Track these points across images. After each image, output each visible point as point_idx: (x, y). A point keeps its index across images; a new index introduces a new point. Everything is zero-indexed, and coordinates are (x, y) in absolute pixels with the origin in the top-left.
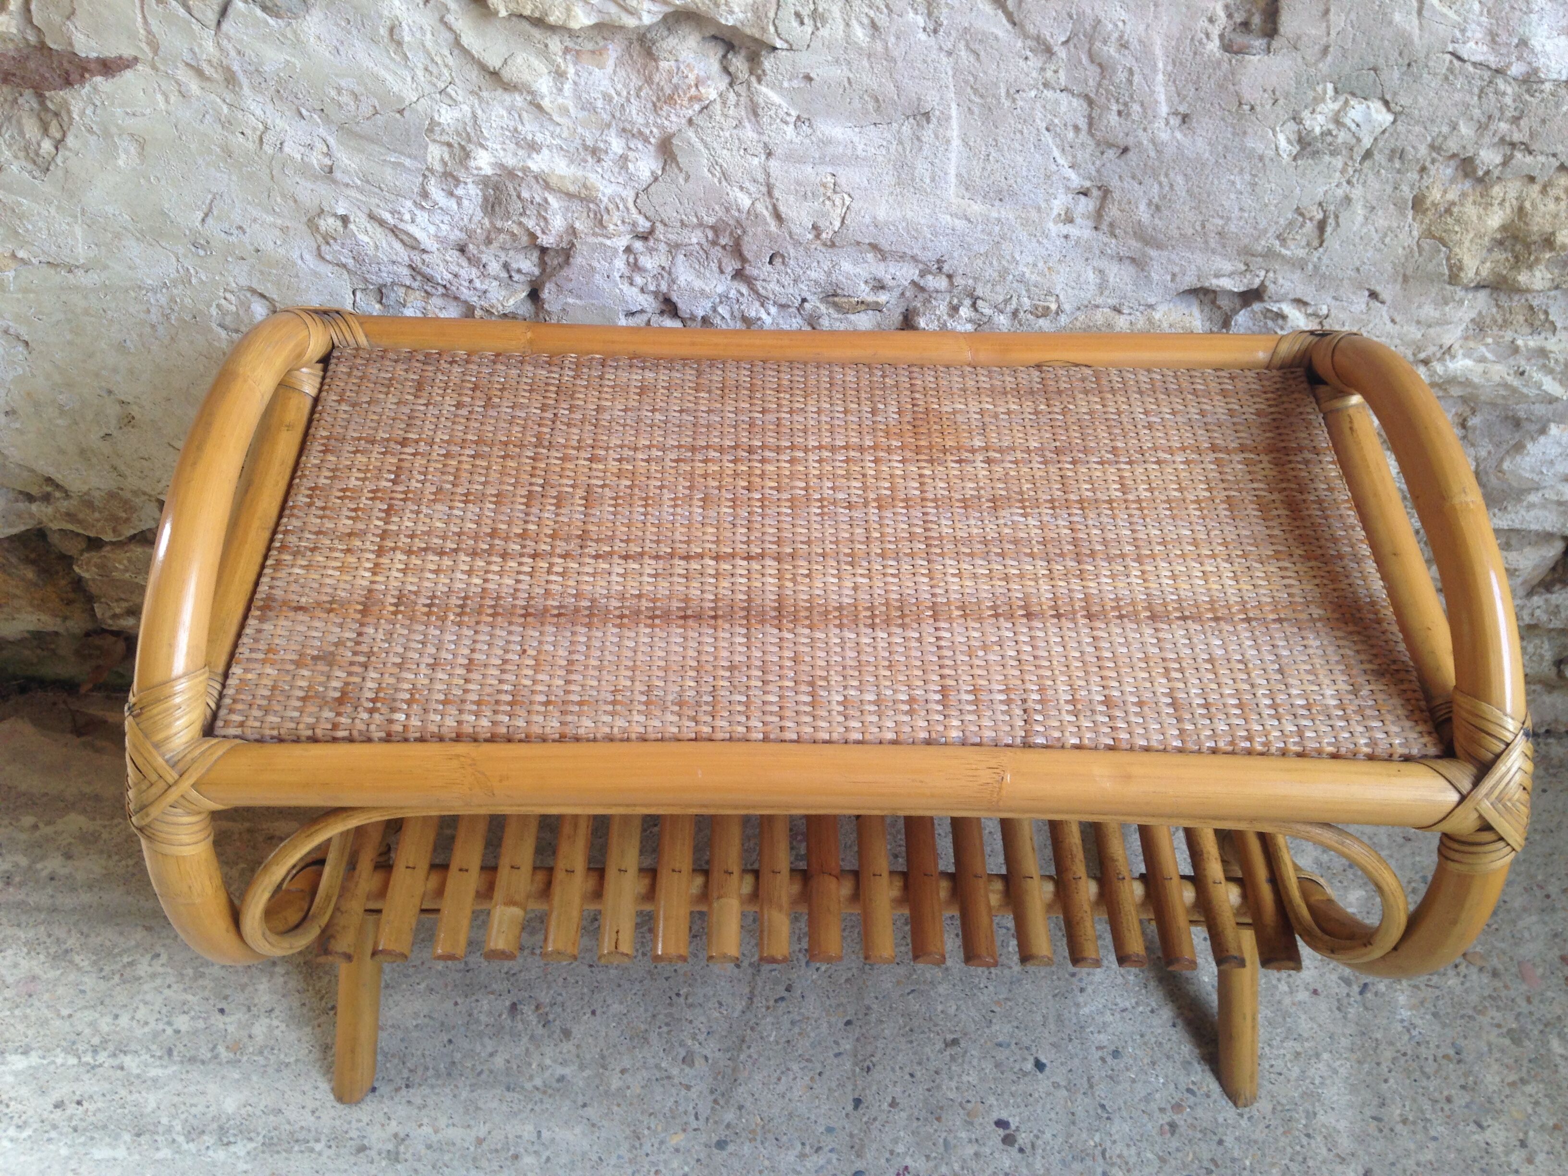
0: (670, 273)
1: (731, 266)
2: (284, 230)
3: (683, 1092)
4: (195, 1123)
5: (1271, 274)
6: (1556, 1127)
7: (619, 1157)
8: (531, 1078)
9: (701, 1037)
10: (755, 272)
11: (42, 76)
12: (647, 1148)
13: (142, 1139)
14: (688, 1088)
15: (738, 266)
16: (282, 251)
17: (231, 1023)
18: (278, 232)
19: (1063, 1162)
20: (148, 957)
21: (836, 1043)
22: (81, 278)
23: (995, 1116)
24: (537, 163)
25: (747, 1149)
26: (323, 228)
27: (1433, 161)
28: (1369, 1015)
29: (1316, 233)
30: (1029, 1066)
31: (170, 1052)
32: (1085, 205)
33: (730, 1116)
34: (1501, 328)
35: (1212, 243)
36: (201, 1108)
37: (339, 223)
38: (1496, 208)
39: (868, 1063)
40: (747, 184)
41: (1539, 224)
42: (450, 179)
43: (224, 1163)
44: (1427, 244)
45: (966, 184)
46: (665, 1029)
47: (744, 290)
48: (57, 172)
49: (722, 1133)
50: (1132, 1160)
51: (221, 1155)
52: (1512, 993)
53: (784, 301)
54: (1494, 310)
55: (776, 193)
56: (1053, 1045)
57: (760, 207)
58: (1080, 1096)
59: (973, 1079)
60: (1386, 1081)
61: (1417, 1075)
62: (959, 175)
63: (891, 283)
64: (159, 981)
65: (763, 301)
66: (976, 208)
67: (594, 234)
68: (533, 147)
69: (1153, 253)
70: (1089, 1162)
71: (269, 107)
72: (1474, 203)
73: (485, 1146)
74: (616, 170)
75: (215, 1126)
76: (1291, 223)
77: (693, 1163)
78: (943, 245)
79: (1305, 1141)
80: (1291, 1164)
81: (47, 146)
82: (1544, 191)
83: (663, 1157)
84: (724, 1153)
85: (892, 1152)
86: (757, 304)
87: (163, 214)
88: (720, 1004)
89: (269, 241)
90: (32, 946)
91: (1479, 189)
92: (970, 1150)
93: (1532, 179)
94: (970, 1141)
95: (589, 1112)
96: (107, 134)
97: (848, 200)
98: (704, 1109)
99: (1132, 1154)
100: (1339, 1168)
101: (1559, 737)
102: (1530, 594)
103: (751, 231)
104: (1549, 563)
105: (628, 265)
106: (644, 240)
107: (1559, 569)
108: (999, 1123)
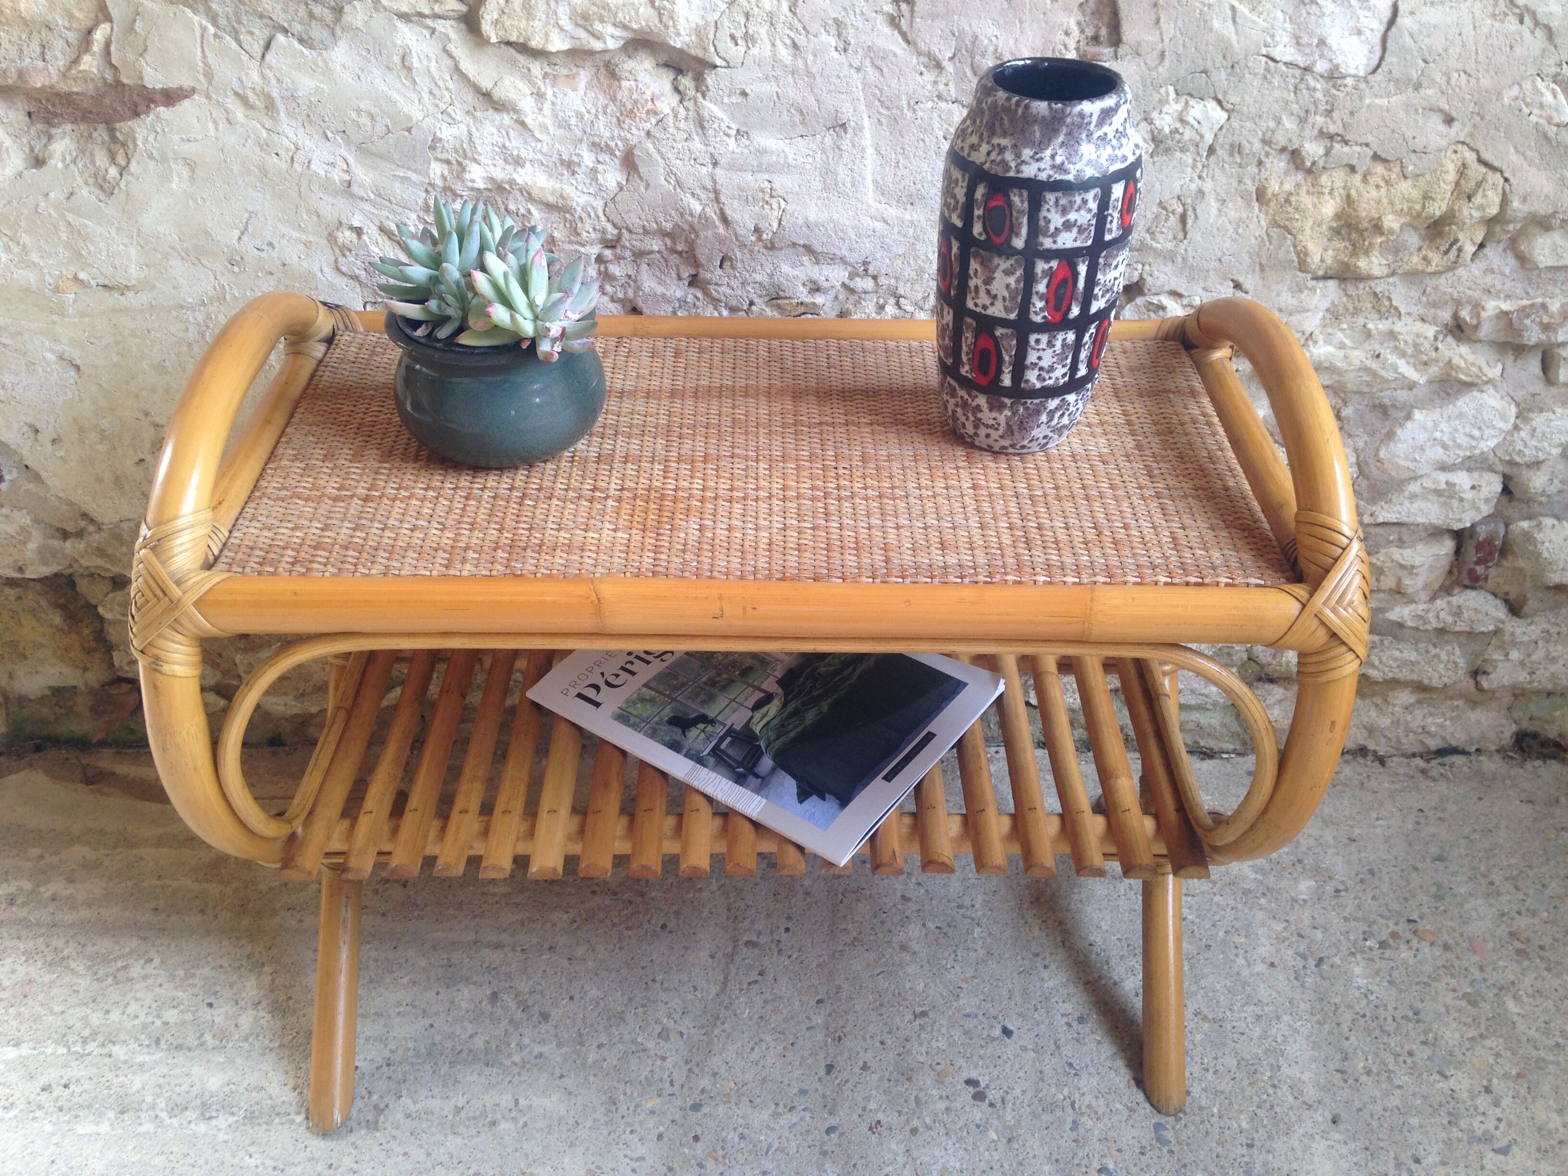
0: (635, 281)
1: (686, 273)
2: (307, 245)
3: (659, 1062)
4: (179, 1100)
5: (1147, 267)
6: (1519, 1075)
7: (595, 1120)
8: (510, 1055)
9: (677, 1017)
10: (708, 276)
11: (115, 110)
12: (623, 1110)
13: (126, 1117)
14: (664, 1059)
15: (693, 272)
16: (305, 264)
17: (218, 1016)
18: (302, 247)
19: (1034, 1114)
20: (142, 961)
21: (808, 1018)
22: (132, 300)
23: (965, 1076)
24: (523, 176)
25: (721, 1110)
26: (340, 240)
27: (1267, 155)
28: (1326, 983)
29: (1180, 226)
30: (997, 1032)
31: (158, 1041)
33: (704, 1082)
34: (1353, 315)
36: (185, 1087)
37: (354, 236)
38: (1327, 197)
39: (839, 1033)
40: (698, 191)
41: (1366, 210)
42: (449, 192)
43: (205, 1135)
44: (1275, 232)
45: (881, 190)
46: (641, 1010)
47: (700, 295)
48: (119, 195)
49: (696, 1097)
50: (1101, 1110)
51: (203, 1127)
52: (1465, 963)
53: (734, 303)
54: (1345, 299)
55: (723, 199)
56: (1020, 1015)
57: (709, 211)
58: (1047, 1057)
59: (942, 1044)
60: (1347, 1039)
61: (1377, 1033)
62: (875, 181)
63: (825, 284)
64: (150, 982)
65: (715, 302)
66: (892, 212)
67: (570, 242)
68: (518, 162)
70: (1059, 1113)
71: (301, 130)
72: (1308, 193)
73: (463, 1114)
74: (588, 181)
75: (198, 1102)
76: (1158, 217)
77: (668, 1123)
78: (867, 247)
79: (1271, 1091)
80: (1259, 1111)
81: (113, 172)
82: (1365, 179)
83: (638, 1118)
84: (699, 1115)
85: (864, 1109)
86: (711, 307)
87: (207, 233)
88: (695, 988)
89: (293, 254)
90: (30, 956)
91: (1310, 180)
92: (942, 1105)
93: (1352, 169)
94: (941, 1098)
95: (566, 1081)
96: (164, 159)
97: (783, 204)
98: (680, 1076)
99: (1100, 1105)
100: (1307, 1114)
101: (1490, 755)
102: (1433, 598)
103: (702, 234)
104: (1444, 564)
105: (600, 273)
106: (613, 247)
107: (1455, 571)
108: (970, 1082)
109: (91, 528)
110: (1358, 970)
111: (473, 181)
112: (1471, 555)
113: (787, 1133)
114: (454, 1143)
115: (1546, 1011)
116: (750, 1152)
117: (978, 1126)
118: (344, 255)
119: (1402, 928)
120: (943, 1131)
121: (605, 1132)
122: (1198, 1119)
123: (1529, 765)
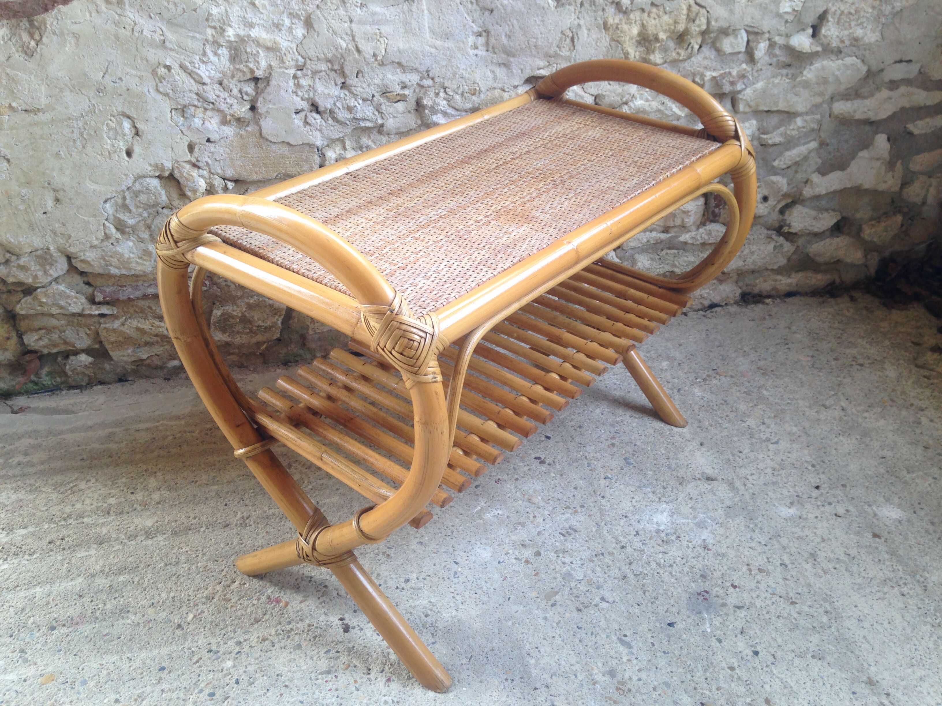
0: (313, 88)
1: (340, 81)
2: (141, 77)
4: (132, 533)
10: (351, 82)
11: (33, 9)
15: (343, 80)
16: (139, 89)
18: (137, 79)
19: (569, 464)
22: (42, 117)
23: (534, 456)
24: (255, 33)
26: (159, 73)
27: (606, 5)
29: (571, 44)
30: (543, 438)
31: (108, 513)
32: (481, 41)
35: (534, 53)
37: (166, 71)
38: (634, 25)
40: (344, 36)
41: (651, 30)
42: (216, 44)
43: (152, 545)
44: (613, 44)
45: (433, 32)
47: (347, 93)
48: (37, 56)
51: (150, 542)
52: (741, 381)
53: (365, 96)
55: (357, 39)
57: (350, 46)
58: (569, 443)
61: (711, 411)
62: (429, 27)
63: (409, 84)
64: (93, 489)
65: (355, 96)
66: (439, 43)
67: (280, 68)
68: (251, 25)
69: (512, 59)
70: (580, 462)
71: (137, 15)
72: (625, 23)
74: (288, 34)
75: (143, 532)
76: (561, 39)
78: (428, 62)
81: (33, 43)
82: (649, 16)
85: (491, 476)
86: (353, 99)
87: (85, 74)
89: (133, 83)
91: (626, 16)
92: (526, 468)
93: (643, 10)
94: (525, 465)
96: (62, 34)
97: (386, 41)
99: (598, 455)
100: (689, 444)
101: (732, 305)
102: (698, 228)
103: (347, 59)
104: (701, 210)
105: (295, 84)
106: (302, 70)
107: (706, 213)
108: (536, 458)
109: (14, 258)
110: (696, 390)
111: (229, 36)
112: (712, 203)
115: (780, 392)
117: (545, 473)
118: (161, 82)
119: (710, 373)
120: (530, 477)
122: (642, 453)
123: (749, 307)
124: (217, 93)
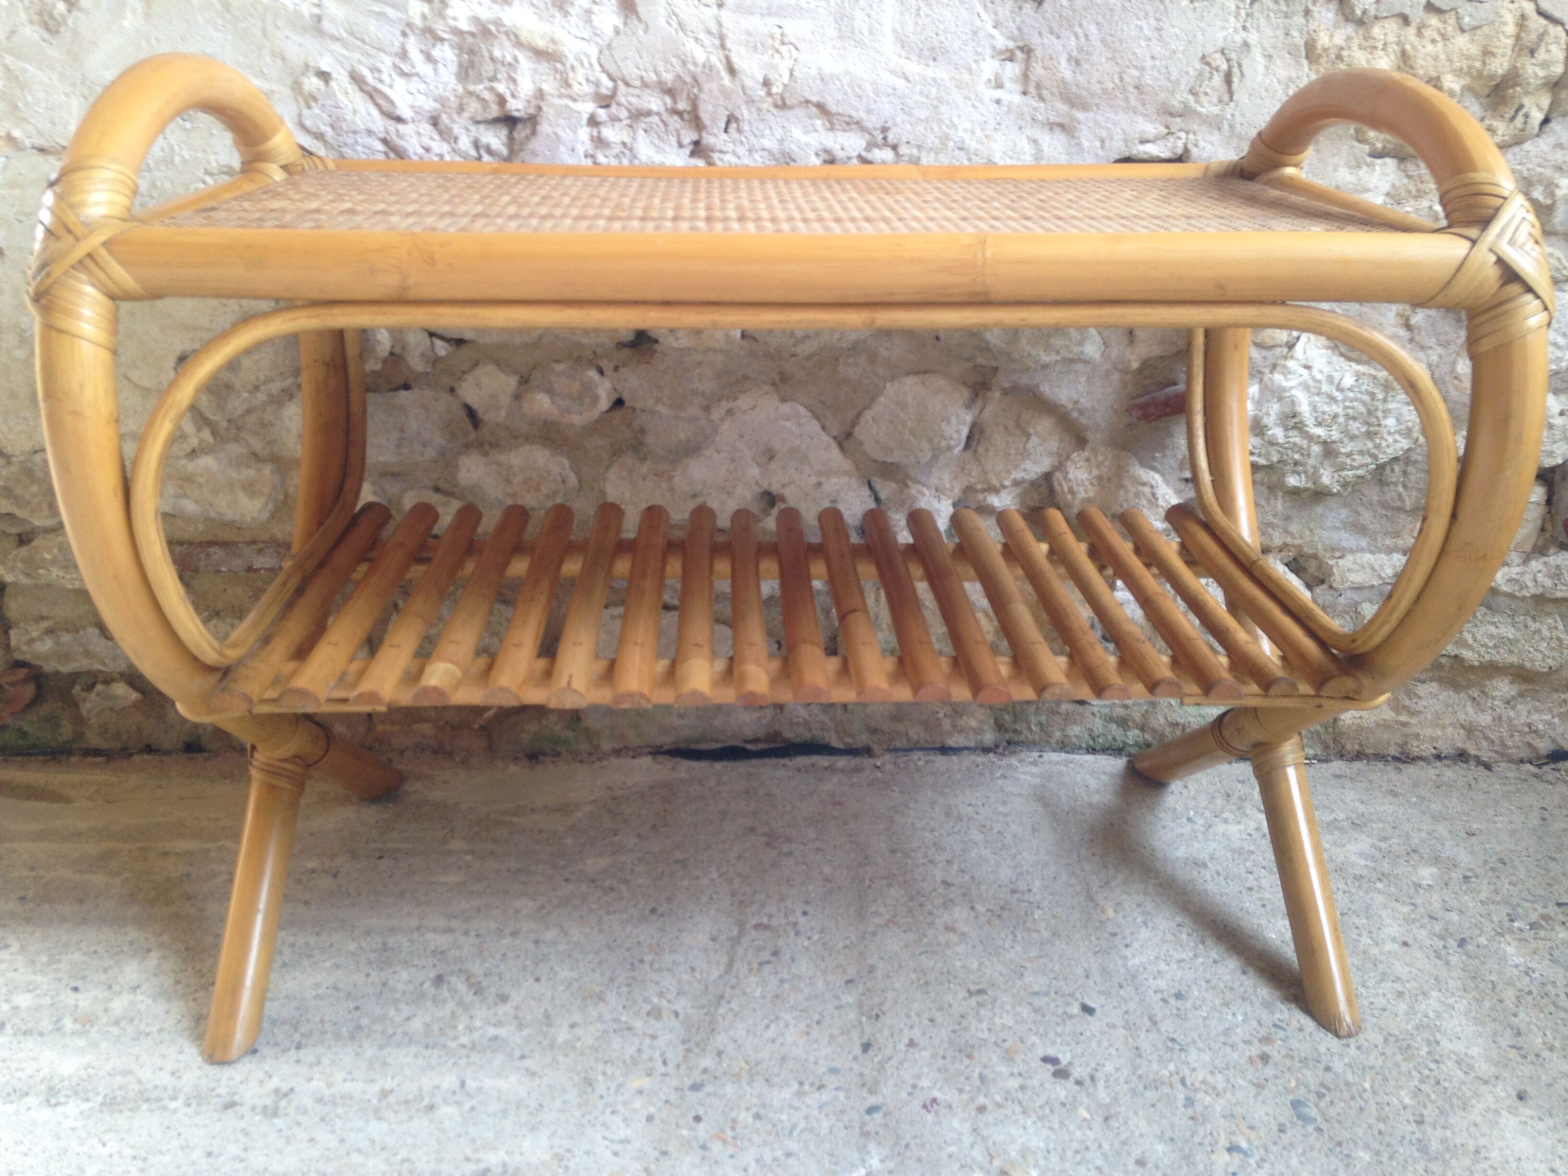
0: (631, 150)
1: (689, 137)
3: (648, 1041)
5: (1191, 136)
7: (565, 1102)
8: (456, 1038)
9: (671, 996)
10: (712, 141)
12: (601, 1089)
14: (654, 1037)
15: (695, 136)
17: (84, 1001)
19: (1133, 1091)
21: (837, 997)
23: (1041, 1052)
24: (510, 16)
25: (729, 1089)
26: (306, 88)
27: (1315, 2)
28: (1477, 963)
29: (1225, 87)
30: (1075, 1009)
32: (1012, 70)
33: (707, 1062)
34: (1416, 198)
35: (1134, 102)
36: (29, 1071)
37: (320, 82)
38: (1381, 53)
39: (876, 1011)
40: (702, 36)
41: (1423, 67)
42: (430, 34)
45: (902, 42)
46: (624, 989)
47: (702, 165)
48: (66, 34)
49: (696, 1077)
50: (1220, 1086)
51: (45, 1114)
54: (1406, 181)
55: (729, 44)
56: (1101, 993)
57: (714, 59)
58: (1142, 1035)
59: (1008, 1020)
60: (1515, 1015)
61: (1551, 1008)
62: (894, 31)
63: (840, 154)
66: (913, 68)
67: (561, 96)
69: (1080, 115)
70: (1166, 1090)
72: (1361, 47)
73: (392, 1099)
74: (581, 24)
75: (43, 1087)
76: (1200, 74)
77: (660, 1104)
78: (886, 109)
79: (1433, 1066)
80: (1423, 1087)
81: (61, 7)
82: (1419, 34)
83: (620, 1098)
84: (700, 1094)
85: (914, 1087)
88: (693, 969)
91: (1361, 31)
92: (1014, 1083)
93: (1405, 20)
94: (1012, 1074)
95: (528, 1063)
97: (795, 53)
98: (675, 1055)
99: (1219, 1080)
100: (1483, 1089)
102: (1526, 561)
103: (706, 87)
104: (1536, 519)
105: (592, 139)
106: (607, 106)
107: (1549, 526)
108: (1046, 1060)
110: (1510, 950)
111: (455, 19)
113: (816, 1113)
114: (375, 1129)
116: (769, 1133)
117: (1063, 1104)
118: (309, 107)
119: (1551, 910)
120: (1018, 1109)
121: (578, 1114)
122: (1346, 1095)
124: (427, 142)
